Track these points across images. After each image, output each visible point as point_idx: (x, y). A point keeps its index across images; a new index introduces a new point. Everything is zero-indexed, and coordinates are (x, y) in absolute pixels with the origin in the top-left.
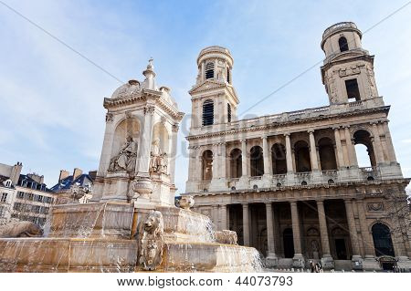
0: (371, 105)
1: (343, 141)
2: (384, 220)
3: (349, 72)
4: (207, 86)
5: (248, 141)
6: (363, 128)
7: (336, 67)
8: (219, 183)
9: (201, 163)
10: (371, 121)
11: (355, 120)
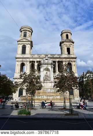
0: (72, 56)
3: (68, 45)
4: (24, 40)
5: (37, 62)
6: (70, 62)
7: (65, 43)
9: (20, 67)
10: (72, 61)
11: (68, 60)
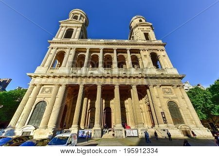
1: (145, 56)
2: (174, 99)
6: (155, 51)
8: (65, 69)
10: (158, 49)
11: (150, 47)
